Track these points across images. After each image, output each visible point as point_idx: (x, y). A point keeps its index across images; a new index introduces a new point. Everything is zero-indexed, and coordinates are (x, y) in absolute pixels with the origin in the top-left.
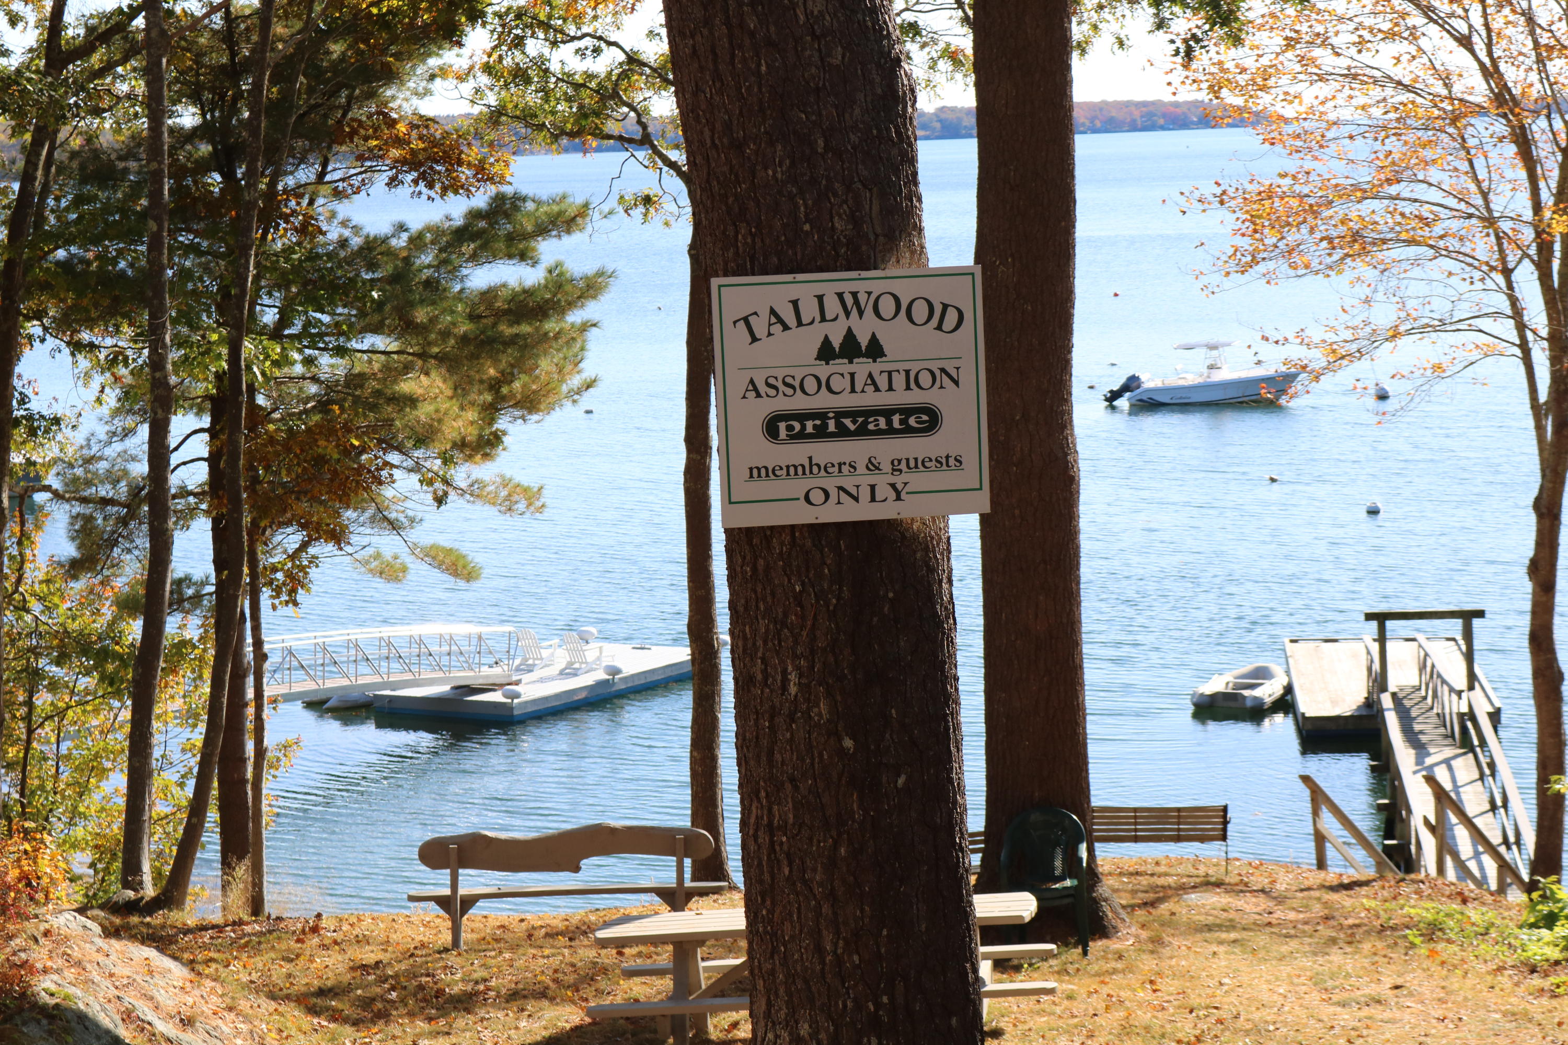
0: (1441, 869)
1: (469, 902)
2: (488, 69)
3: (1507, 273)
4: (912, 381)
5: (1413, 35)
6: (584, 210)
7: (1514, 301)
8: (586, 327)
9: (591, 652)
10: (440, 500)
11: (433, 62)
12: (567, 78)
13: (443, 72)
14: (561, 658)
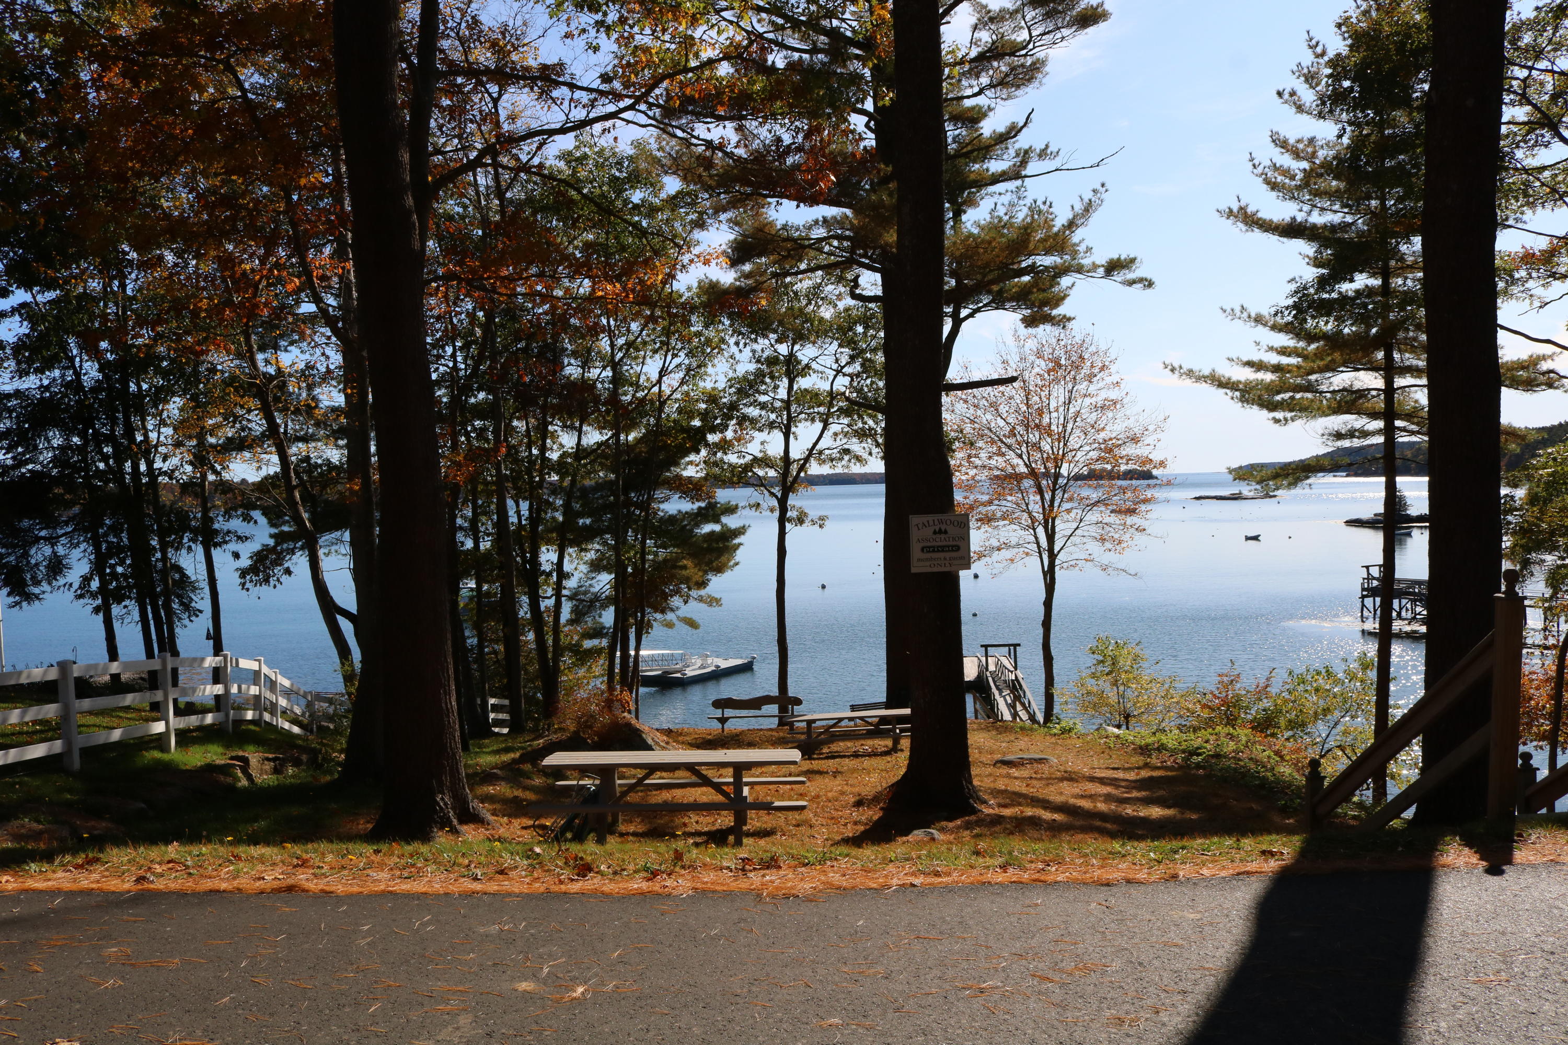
0: (1015, 715)
1: (727, 719)
2: (705, 462)
3: (1034, 529)
4: (954, 539)
5: (1003, 455)
6: (737, 507)
7: (1036, 538)
8: (740, 544)
9: (709, 661)
10: (686, 602)
11: (687, 459)
12: (730, 465)
13: (691, 463)
14: (699, 663)
